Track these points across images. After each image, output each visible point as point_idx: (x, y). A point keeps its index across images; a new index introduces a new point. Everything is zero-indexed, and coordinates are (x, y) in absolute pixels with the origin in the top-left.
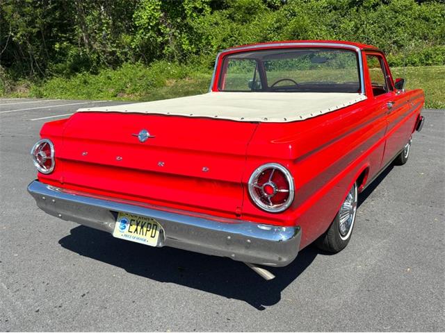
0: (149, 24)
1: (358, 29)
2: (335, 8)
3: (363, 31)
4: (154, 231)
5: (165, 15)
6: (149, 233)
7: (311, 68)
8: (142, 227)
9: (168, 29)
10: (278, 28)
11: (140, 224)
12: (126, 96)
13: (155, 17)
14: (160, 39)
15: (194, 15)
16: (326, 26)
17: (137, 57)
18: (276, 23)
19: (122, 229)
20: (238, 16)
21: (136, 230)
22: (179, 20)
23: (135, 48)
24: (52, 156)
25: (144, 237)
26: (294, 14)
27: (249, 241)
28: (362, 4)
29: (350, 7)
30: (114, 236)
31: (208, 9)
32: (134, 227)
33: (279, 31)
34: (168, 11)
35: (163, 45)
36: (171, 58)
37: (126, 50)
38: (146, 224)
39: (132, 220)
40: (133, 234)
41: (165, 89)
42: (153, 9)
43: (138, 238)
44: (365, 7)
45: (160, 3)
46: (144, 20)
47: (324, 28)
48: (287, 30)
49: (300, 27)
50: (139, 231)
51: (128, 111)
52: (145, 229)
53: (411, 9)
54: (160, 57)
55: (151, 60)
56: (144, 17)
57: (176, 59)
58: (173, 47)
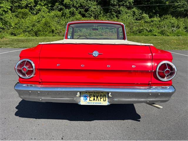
2: (57, 16)
4: (105, 98)
6: (102, 100)
7: (53, 36)
8: (97, 97)
10: (38, 21)
11: (96, 96)
15: (4, 13)
16: (56, 22)
18: (38, 19)
19: (85, 100)
20: (20, 16)
21: (94, 99)
24: (34, 67)
25: (99, 102)
26: (43, 17)
27: (159, 94)
30: (81, 104)
31: (10, 11)
32: (92, 98)
33: (39, 23)
38: (99, 95)
39: (90, 95)
40: (92, 102)
43: (96, 103)
44: (67, 17)
47: (55, 23)
48: (42, 22)
49: (47, 22)
50: (96, 100)
51: (77, 43)
52: (99, 98)
53: (81, 19)
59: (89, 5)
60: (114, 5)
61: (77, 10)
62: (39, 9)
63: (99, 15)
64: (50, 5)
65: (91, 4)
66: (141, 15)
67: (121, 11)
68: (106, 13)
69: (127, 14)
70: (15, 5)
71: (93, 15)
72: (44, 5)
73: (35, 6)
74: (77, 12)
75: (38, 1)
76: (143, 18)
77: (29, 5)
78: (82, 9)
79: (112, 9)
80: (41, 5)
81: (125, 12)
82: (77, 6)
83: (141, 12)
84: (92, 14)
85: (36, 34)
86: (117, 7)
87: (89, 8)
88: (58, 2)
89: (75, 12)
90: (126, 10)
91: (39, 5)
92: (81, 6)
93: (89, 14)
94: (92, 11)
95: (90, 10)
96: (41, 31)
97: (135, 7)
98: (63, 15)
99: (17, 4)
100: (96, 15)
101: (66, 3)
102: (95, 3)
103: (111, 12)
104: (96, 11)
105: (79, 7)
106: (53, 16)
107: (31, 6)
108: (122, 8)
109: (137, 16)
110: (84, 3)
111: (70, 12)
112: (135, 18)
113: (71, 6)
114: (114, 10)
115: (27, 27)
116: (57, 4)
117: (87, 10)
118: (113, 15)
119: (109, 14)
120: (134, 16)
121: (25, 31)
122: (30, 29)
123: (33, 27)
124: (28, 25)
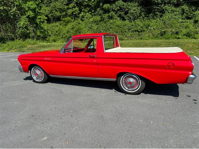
0: (23, 27)
1: (97, 29)
2: (95, 22)
3: (99, 30)
5: (30, 23)
9: (31, 28)
12: (12, 51)
13: (25, 24)
14: (28, 32)
17: (21, 37)
22: (35, 25)
23: (19, 34)
28: (103, 21)
29: (100, 22)
31: (46, 22)
35: (29, 33)
36: (33, 37)
37: (16, 35)
41: (26, 48)
42: (25, 21)
45: (28, 19)
46: (21, 25)
54: (29, 38)
55: (26, 39)
56: (22, 24)
57: (35, 38)
58: (33, 34)
59: (129, 7)
60: (158, 4)
61: (116, 14)
62: (83, 16)
63: (138, 17)
64: (93, 11)
65: (131, 6)
66: (193, 12)
67: (166, 10)
68: (149, 14)
69: (173, 12)
70: (62, 14)
71: (132, 18)
72: (88, 12)
73: (79, 14)
74: (116, 16)
75: (82, 9)
76: (194, 17)
77: (74, 13)
78: (122, 12)
79: (156, 8)
80: (85, 12)
81: (172, 10)
82: (116, 9)
83: (193, 8)
84: (131, 16)
86: (162, 5)
87: (128, 11)
88: (99, 7)
89: (114, 16)
90: (173, 8)
91: (83, 12)
92: (121, 9)
93: (128, 17)
94: (131, 13)
95: (130, 12)
97: (186, 3)
98: (102, 20)
99: (64, 13)
100: (135, 17)
101: (105, 7)
102: (137, 4)
103: (154, 12)
104: (135, 13)
105: (118, 10)
106: (92, 22)
107: (76, 14)
108: (167, 6)
109: (187, 14)
110: (124, 5)
111: (109, 16)
112: (184, 17)
113: (110, 10)
114: (158, 9)
115: (64, 34)
116: (98, 9)
117: (126, 13)
118: (156, 15)
119: (151, 14)
120: (183, 14)
121: (62, 38)
122: (65, 36)
123: (67, 33)
124: (65, 32)
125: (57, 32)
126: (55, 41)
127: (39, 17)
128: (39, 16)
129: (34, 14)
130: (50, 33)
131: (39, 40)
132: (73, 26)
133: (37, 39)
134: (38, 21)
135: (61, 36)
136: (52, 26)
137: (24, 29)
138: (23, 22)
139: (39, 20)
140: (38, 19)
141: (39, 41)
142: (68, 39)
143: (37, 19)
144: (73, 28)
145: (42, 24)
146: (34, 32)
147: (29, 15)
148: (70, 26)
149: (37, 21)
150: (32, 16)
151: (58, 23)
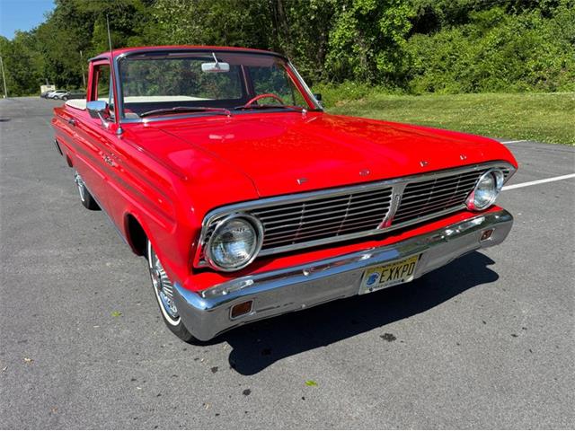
0: (339, 45)
5: (360, 34)
9: (361, 49)
13: (346, 37)
14: (351, 59)
15: (394, 32)
22: (373, 39)
23: (328, 68)
31: (409, 26)
33: (500, 47)
34: (365, 29)
35: (354, 65)
36: (363, 78)
37: (320, 70)
42: (348, 28)
45: (357, 21)
46: (336, 41)
54: (352, 78)
55: (342, 81)
56: (337, 37)
57: (368, 80)
58: (364, 67)
85: (475, 86)
96: (489, 75)
115: (465, 64)
121: (457, 78)
122: (468, 71)
123: (477, 61)
124: (470, 56)
125: (443, 59)
126: (432, 90)
127: (389, 12)
128: (391, 9)
129: (376, 3)
130: (418, 64)
131: (381, 84)
132: (503, 35)
133: (374, 82)
134: (383, 24)
135: (454, 74)
136: (436, 41)
137: (340, 50)
138: (342, 29)
139: (388, 22)
140: (387, 18)
141: (378, 87)
142: (473, 83)
143: (383, 19)
144: (501, 44)
145: (397, 34)
146: (368, 60)
147: (361, 9)
148: (493, 36)
149: (381, 23)
150: (369, 9)
151: (456, 32)
